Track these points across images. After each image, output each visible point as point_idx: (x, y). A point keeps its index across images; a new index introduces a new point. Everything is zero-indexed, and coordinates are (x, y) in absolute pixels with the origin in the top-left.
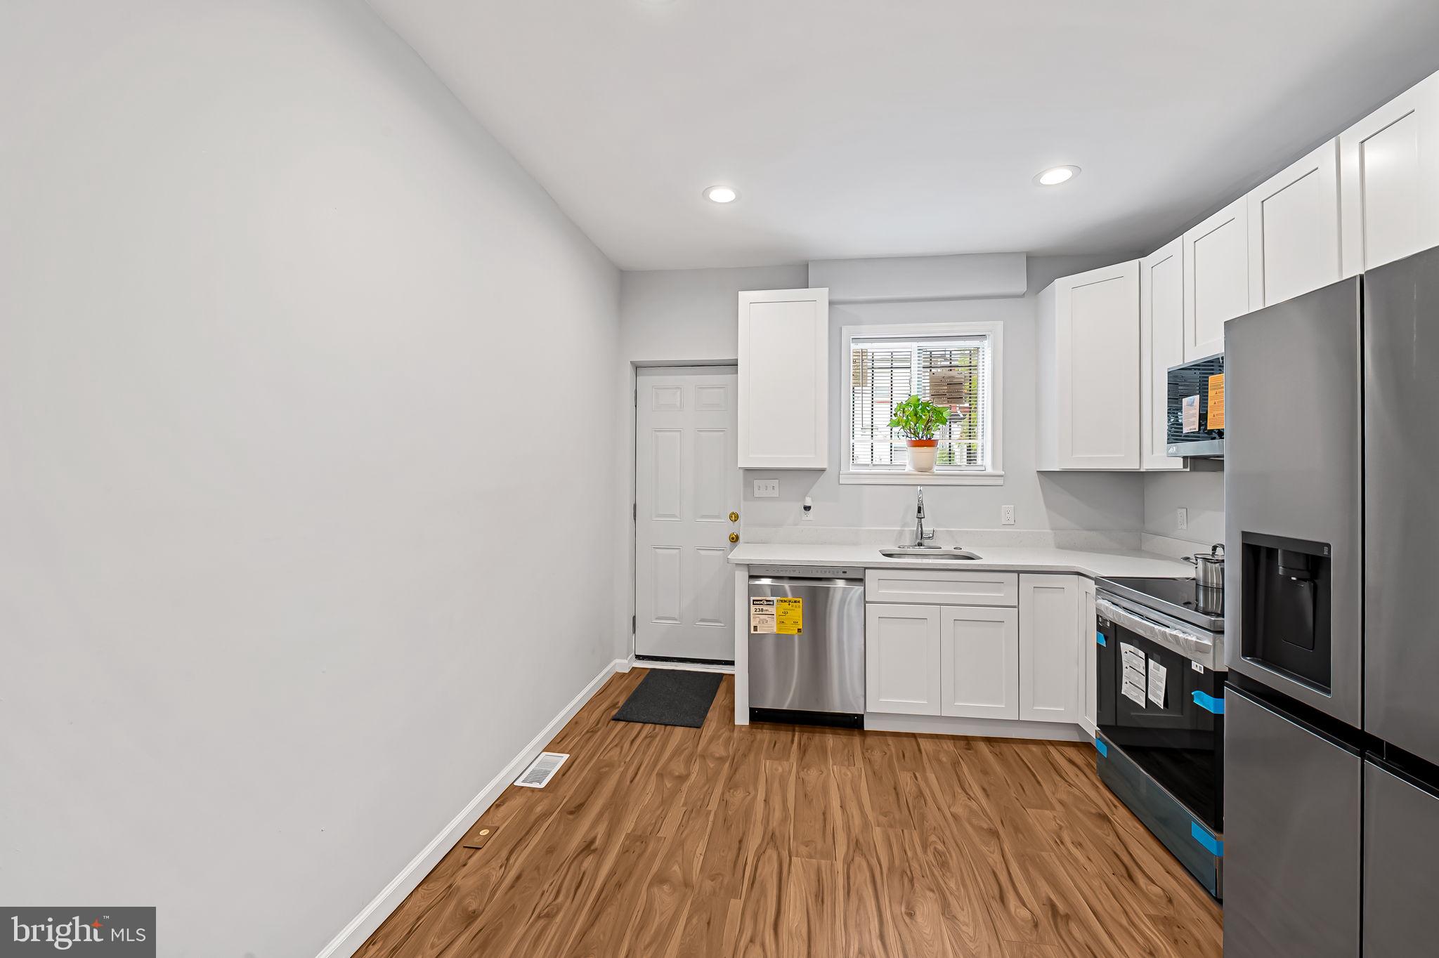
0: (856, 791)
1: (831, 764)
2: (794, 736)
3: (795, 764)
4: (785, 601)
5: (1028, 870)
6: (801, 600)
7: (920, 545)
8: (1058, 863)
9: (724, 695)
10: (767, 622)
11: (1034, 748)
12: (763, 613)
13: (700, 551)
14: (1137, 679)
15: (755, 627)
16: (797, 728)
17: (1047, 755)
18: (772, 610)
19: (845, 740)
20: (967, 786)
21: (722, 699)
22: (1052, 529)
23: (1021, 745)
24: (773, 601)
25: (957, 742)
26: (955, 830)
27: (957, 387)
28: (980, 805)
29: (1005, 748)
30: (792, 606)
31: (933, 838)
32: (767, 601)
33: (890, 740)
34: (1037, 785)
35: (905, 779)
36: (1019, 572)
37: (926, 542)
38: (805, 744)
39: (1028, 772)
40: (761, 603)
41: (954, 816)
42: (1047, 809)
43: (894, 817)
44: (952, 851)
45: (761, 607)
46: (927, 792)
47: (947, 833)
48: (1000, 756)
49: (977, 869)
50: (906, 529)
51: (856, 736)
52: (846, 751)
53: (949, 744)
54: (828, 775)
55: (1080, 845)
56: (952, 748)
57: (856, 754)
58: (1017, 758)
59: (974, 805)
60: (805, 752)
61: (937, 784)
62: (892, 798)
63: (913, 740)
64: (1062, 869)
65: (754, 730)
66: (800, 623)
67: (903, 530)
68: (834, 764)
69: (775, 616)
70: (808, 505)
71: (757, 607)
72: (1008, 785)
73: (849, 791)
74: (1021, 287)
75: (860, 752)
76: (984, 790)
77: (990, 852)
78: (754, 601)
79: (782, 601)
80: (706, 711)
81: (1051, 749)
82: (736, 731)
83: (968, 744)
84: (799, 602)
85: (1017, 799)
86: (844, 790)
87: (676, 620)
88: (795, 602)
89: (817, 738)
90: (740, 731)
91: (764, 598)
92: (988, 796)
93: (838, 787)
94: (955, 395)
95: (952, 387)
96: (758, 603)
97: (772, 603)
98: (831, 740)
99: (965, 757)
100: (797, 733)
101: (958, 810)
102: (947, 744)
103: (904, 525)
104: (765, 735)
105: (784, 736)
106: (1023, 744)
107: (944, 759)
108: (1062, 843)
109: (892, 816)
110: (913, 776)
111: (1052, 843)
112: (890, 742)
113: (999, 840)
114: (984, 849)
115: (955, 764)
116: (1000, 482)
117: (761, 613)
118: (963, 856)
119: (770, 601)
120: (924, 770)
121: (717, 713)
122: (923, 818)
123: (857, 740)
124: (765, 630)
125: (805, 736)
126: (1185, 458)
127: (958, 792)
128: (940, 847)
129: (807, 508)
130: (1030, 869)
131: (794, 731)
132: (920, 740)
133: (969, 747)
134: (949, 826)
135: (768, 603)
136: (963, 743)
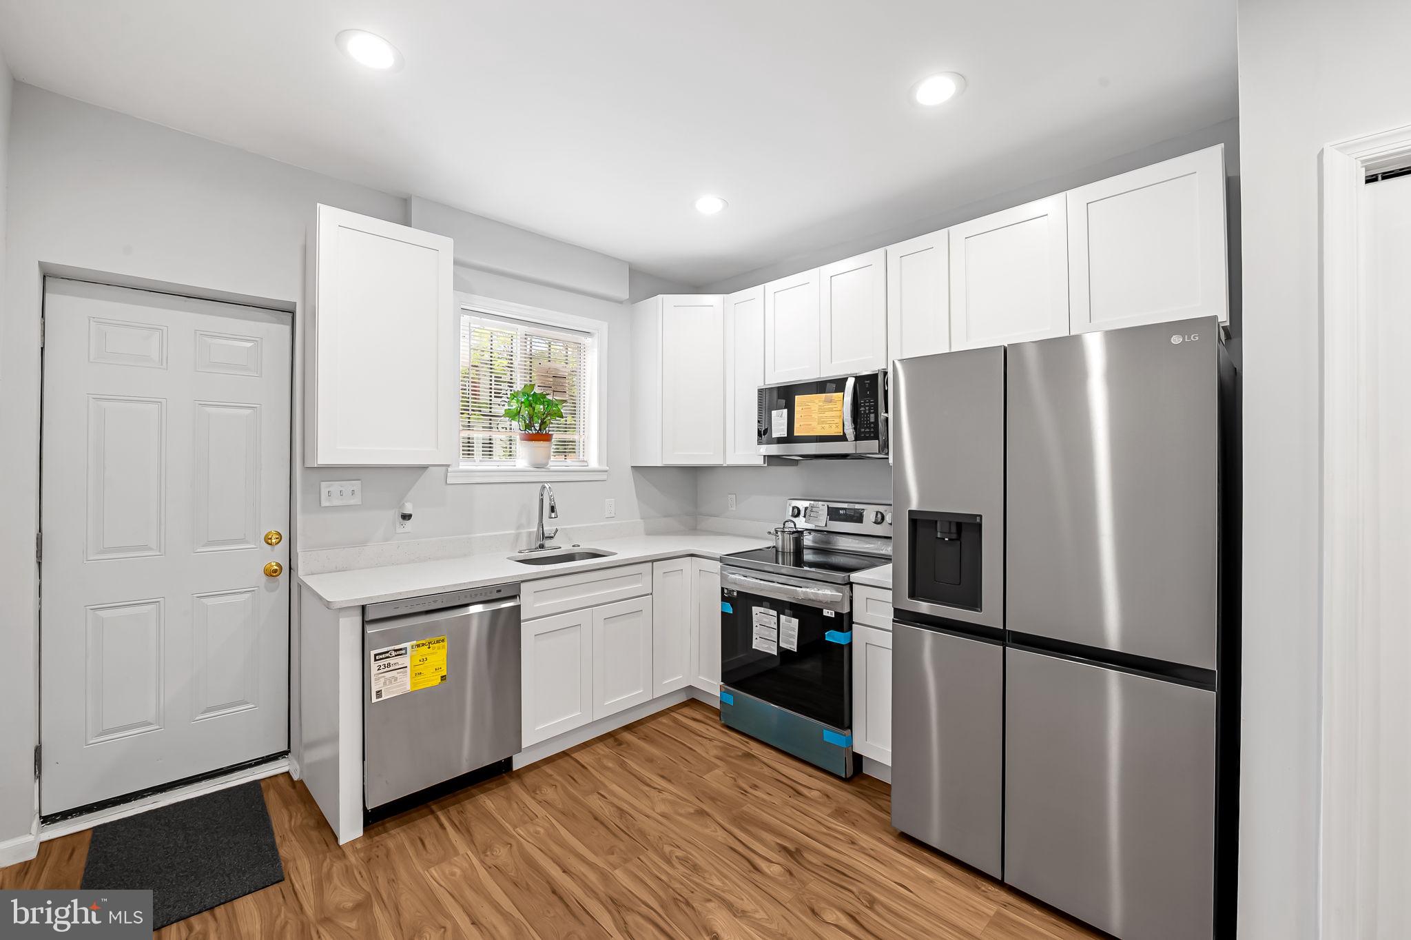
0: (563, 844)
1: (511, 829)
2: (438, 819)
3: (470, 853)
4: (423, 645)
5: (750, 831)
6: (445, 638)
7: (542, 547)
8: (757, 810)
9: (284, 811)
10: (396, 679)
11: (664, 720)
12: (391, 668)
13: (204, 600)
14: (767, 633)
15: (377, 692)
16: (434, 807)
17: (675, 721)
18: (401, 661)
19: (503, 793)
20: (648, 781)
21: (286, 818)
22: (642, 519)
23: (653, 722)
24: (406, 649)
25: (606, 742)
26: (677, 830)
27: (562, 380)
28: (672, 793)
29: (644, 729)
30: (434, 648)
31: (667, 849)
32: (395, 651)
33: (548, 769)
34: (692, 751)
35: (594, 802)
36: (653, 561)
37: (548, 543)
38: (461, 822)
39: (676, 743)
40: (387, 655)
41: (663, 815)
42: (715, 769)
43: (620, 850)
44: (690, 850)
45: (386, 662)
46: (625, 807)
47: (672, 835)
48: (645, 738)
49: (718, 853)
50: (522, 531)
51: (510, 782)
52: (515, 805)
53: (602, 747)
54: (518, 842)
55: (756, 786)
56: (607, 750)
57: (528, 803)
58: (659, 733)
59: (666, 795)
60: (468, 831)
61: (622, 790)
62: (602, 831)
63: (567, 758)
64: (763, 813)
65: (377, 838)
66: (444, 668)
67: (519, 533)
68: (515, 827)
69: (408, 669)
70: (407, 512)
71: (381, 663)
72: (675, 762)
73: (557, 849)
74: (624, 294)
75: (530, 799)
76: (663, 777)
77: (714, 831)
78: (375, 655)
79: (418, 646)
80: (273, 847)
81: (673, 714)
82: (348, 852)
83: (616, 740)
84: (443, 641)
85: (691, 772)
86: (550, 851)
87: (151, 724)
88: (438, 642)
89: (468, 806)
90: (356, 851)
91: (392, 648)
92: (670, 781)
93: (542, 851)
94: (559, 389)
95: (557, 379)
96: (384, 656)
97: (403, 652)
98: (489, 801)
99: (624, 754)
100: (439, 814)
101: (661, 808)
102: (599, 748)
103: (519, 527)
104: (397, 838)
105: (425, 826)
106: (653, 720)
107: (610, 765)
108: (745, 791)
109: (618, 850)
110: (600, 796)
111: (742, 796)
112: (550, 771)
113: (709, 816)
114: (707, 831)
115: (623, 765)
116: (604, 477)
117: (387, 669)
118: (702, 850)
119: (401, 649)
120: (605, 786)
121: (295, 842)
122: (642, 833)
123: (515, 786)
124: (393, 692)
125: (453, 811)
126: (764, 456)
127: (647, 791)
128: (679, 853)
129: (406, 517)
130: (748, 827)
131: (432, 812)
132: (576, 755)
133: (620, 743)
134: (669, 829)
135: (398, 653)
136: (611, 741)
